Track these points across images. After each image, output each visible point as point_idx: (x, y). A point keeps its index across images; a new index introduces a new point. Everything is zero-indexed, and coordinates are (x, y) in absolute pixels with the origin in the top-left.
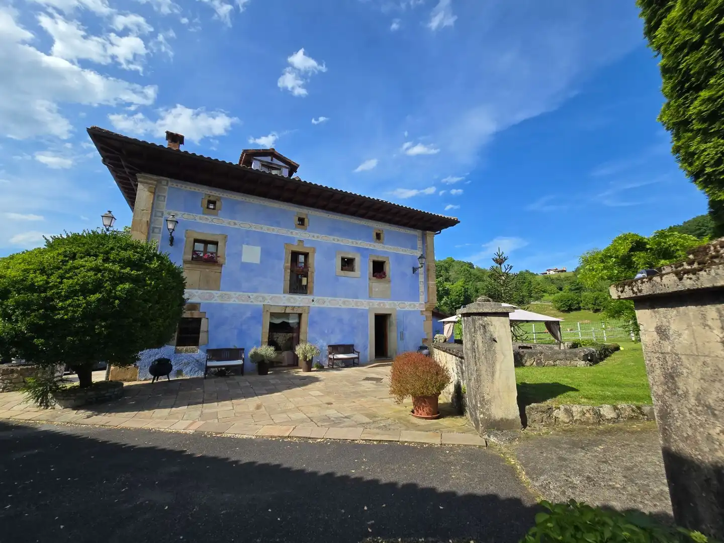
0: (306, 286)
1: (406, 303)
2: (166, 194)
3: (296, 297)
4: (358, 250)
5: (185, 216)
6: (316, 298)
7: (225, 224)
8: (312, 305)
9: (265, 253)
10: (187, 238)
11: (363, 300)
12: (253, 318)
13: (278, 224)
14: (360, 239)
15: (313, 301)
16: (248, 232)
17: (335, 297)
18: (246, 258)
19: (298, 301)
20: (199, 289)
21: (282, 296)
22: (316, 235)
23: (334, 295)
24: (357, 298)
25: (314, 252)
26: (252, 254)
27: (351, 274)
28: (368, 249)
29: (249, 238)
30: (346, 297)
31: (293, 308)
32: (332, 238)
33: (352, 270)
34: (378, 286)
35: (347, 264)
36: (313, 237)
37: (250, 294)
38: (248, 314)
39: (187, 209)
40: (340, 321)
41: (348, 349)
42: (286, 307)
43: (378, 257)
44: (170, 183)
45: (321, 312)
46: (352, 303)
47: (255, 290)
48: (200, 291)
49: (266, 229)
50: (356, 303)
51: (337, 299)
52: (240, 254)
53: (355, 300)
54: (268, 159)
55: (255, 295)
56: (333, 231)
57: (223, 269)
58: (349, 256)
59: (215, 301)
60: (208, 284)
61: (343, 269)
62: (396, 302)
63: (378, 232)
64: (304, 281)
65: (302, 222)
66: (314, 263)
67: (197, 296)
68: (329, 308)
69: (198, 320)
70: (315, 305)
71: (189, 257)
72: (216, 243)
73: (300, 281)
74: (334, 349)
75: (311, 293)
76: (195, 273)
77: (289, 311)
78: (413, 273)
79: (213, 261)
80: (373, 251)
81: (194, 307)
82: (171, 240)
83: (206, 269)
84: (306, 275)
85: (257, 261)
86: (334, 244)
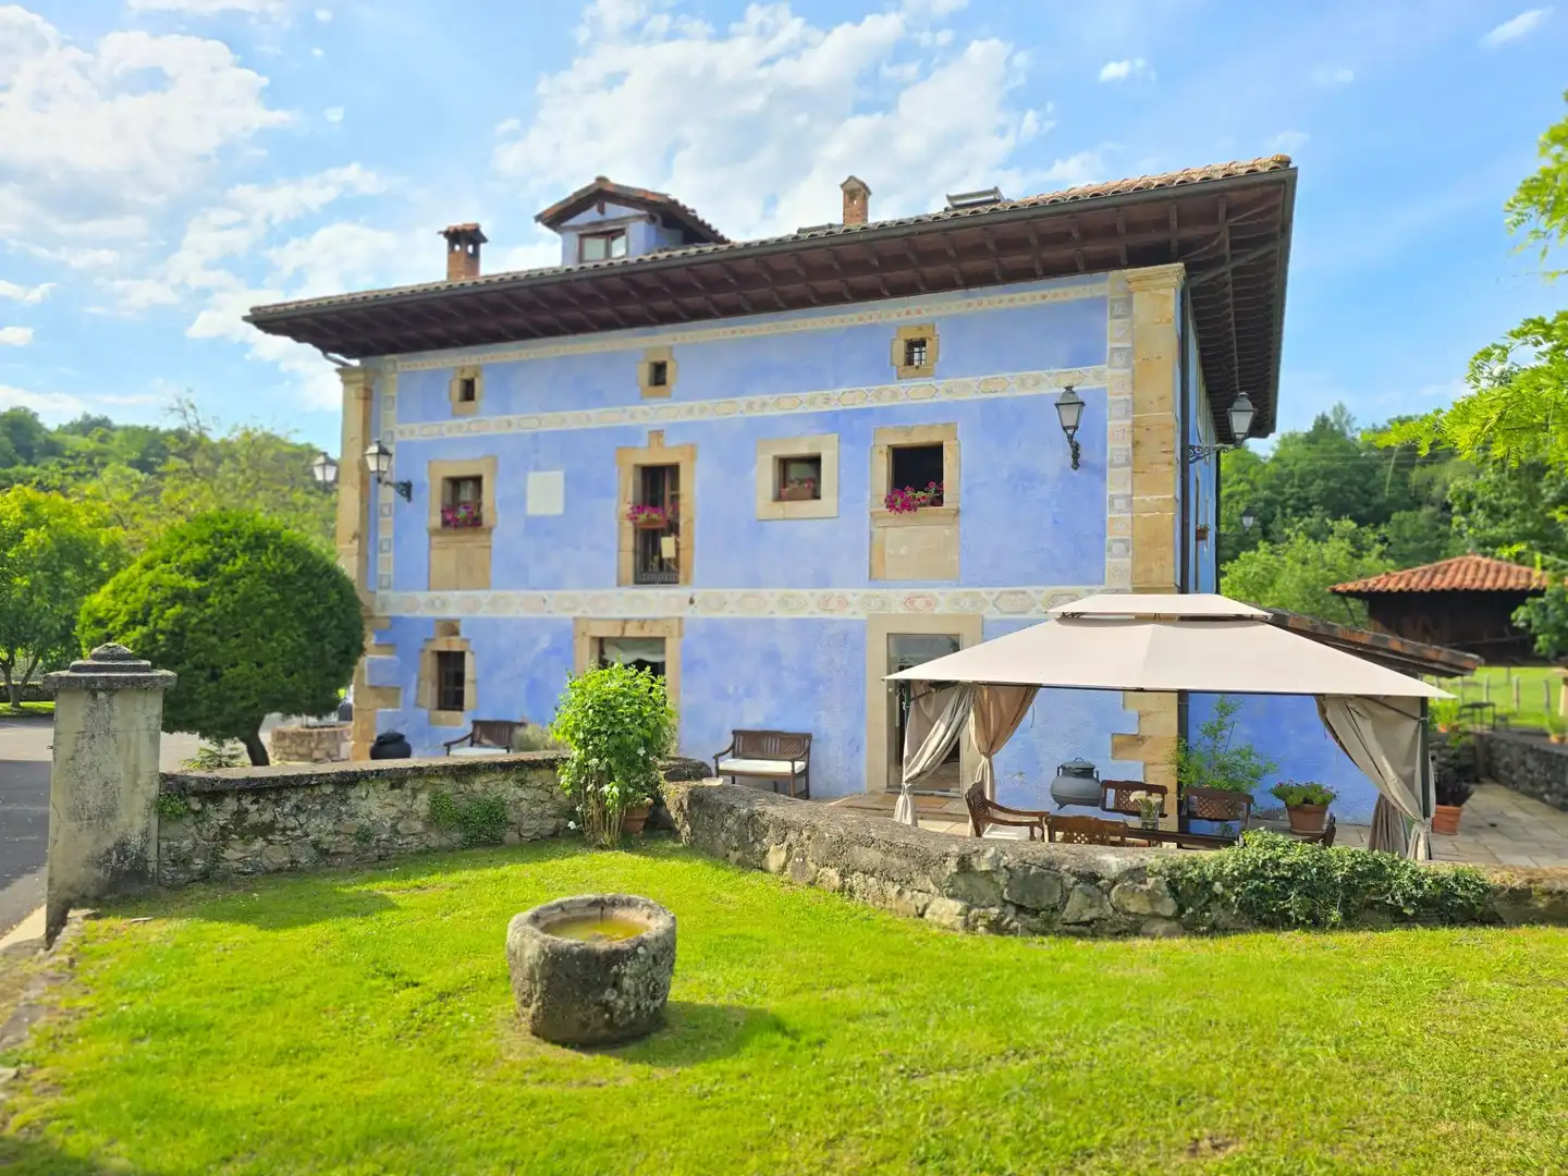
0: (676, 560)
1: (1031, 590)
2: (393, 393)
3: (649, 592)
4: (832, 421)
5: (425, 432)
6: (699, 594)
7: (493, 431)
8: (687, 613)
9: (576, 486)
10: (431, 478)
11: (847, 592)
12: (555, 651)
13: (599, 399)
14: (837, 384)
15: (692, 602)
16: (535, 437)
17: (757, 585)
18: (534, 507)
19: (653, 604)
20: (458, 589)
21: (614, 592)
22: (697, 404)
23: (754, 581)
24: (826, 584)
25: (693, 457)
26: (545, 493)
27: (806, 507)
28: (868, 412)
29: (536, 452)
30: (789, 585)
31: (642, 623)
32: (741, 401)
33: (816, 496)
34: (908, 538)
35: (801, 474)
36: (690, 410)
37: (543, 593)
38: (545, 642)
39: (428, 417)
40: (772, 657)
41: (797, 744)
42: (626, 621)
43: (908, 432)
44: (399, 365)
45: (714, 632)
46: (808, 604)
47: (555, 583)
48: (458, 593)
49: (574, 420)
50: (824, 603)
51: (765, 592)
52: (521, 500)
53: (820, 592)
54: (591, 214)
55: (556, 593)
56: (745, 379)
57: (494, 537)
58: (803, 450)
59: (484, 613)
60: (473, 576)
61: (779, 498)
62: (983, 591)
63: (917, 336)
64: (667, 546)
65: (659, 374)
66: (694, 490)
67: (454, 604)
68: (740, 624)
69: (461, 655)
70: (698, 613)
71: (437, 520)
72: (477, 480)
73: (657, 549)
74: (750, 742)
75: (687, 581)
76: (451, 552)
77: (632, 631)
78: (1076, 465)
79: (475, 522)
80: (886, 413)
81: (451, 628)
82: (406, 489)
83: (467, 542)
84: (673, 529)
85: (558, 508)
86: (750, 420)
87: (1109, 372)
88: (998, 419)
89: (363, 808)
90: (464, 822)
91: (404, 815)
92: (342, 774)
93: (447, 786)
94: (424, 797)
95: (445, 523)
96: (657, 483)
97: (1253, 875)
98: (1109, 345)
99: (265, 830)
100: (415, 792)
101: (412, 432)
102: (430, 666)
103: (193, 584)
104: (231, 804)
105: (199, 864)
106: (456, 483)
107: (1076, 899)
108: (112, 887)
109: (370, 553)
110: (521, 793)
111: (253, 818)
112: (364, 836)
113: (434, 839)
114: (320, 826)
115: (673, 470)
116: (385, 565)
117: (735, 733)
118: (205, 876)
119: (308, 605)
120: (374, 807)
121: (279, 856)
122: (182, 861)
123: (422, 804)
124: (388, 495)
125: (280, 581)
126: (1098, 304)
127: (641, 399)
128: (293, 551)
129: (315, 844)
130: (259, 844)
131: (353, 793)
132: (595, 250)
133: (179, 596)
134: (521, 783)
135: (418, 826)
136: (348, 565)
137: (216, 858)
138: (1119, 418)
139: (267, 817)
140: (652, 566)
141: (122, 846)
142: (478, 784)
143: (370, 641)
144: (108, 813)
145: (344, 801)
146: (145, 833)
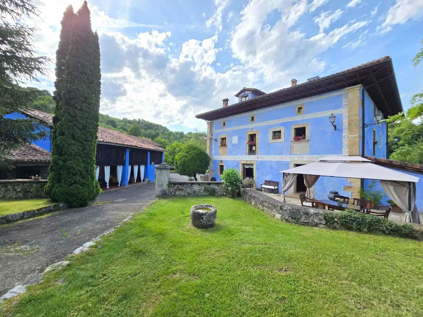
0: (255, 151)
1: (325, 156)
2: (214, 125)
3: (251, 156)
4: (283, 124)
6: (259, 156)
7: (227, 130)
8: (257, 159)
9: (239, 138)
11: (286, 156)
13: (243, 124)
16: (234, 130)
17: (269, 155)
18: (233, 142)
19: (251, 158)
21: (246, 156)
22: (259, 123)
23: (269, 154)
24: (282, 155)
25: (258, 133)
26: (235, 140)
27: (279, 140)
28: (291, 122)
29: (234, 133)
30: (275, 155)
31: (250, 161)
32: (267, 122)
33: (280, 138)
34: (299, 146)
35: (277, 134)
37: (235, 156)
38: (235, 164)
39: (219, 129)
40: (272, 168)
41: (277, 184)
42: (247, 161)
43: (298, 125)
44: (215, 121)
45: (262, 163)
46: (278, 158)
47: (237, 154)
48: (223, 156)
49: (239, 128)
50: (282, 158)
51: (270, 156)
53: (280, 156)
54: (243, 94)
55: (237, 156)
56: (268, 118)
57: (227, 147)
58: (278, 130)
59: (226, 159)
60: (224, 154)
61: (273, 139)
62: (314, 156)
63: (301, 106)
64: (254, 148)
65: (253, 118)
66: (258, 139)
67: (222, 158)
68: (266, 161)
69: (223, 166)
70: (259, 160)
71: (220, 145)
72: (225, 139)
73: (252, 148)
74: (268, 183)
75: (257, 154)
76: (221, 150)
77: (248, 163)
78: (335, 129)
79: (225, 145)
80: (294, 122)
81: (222, 162)
82: (216, 140)
83: (224, 148)
84: (255, 145)
85: (237, 143)
86: (268, 125)
87: (344, 110)
88: (317, 121)
89: (195, 188)
90: (209, 191)
91: (200, 190)
92: (192, 183)
93: (207, 186)
94: (203, 187)
95: (221, 145)
96: (252, 137)
97: (345, 218)
98: (343, 104)
99: (181, 190)
100: (202, 186)
101: (217, 131)
102: (219, 167)
103: (186, 155)
104: (177, 186)
105: (173, 194)
106: (223, 139)
107: (303, 217)
108: (162, 195)
109: (211, 150)
110: (218, 188)
111: (180, 188)
112: (195, 192)
113: (205, 194)
114: (189, 190)
115: (255, 135)
116: (213, 152)
117: (265, 181)
118: (174, 195)
119: (201, 158)
120: (196, 188)
121: (183, 194)
122: (171, 193)
123: (203, 188)
124: (213, 141)
125: (197, 154)
126: (341, 95)
127: (250, 123)
128: (199, 150)
129: (188, 192)
130: (180, 192)
131: (193, 185)
132: (244, 100)
133: (184, 156)
134: (218, 186)
135: (202, 191)
136: (208, 152)
137: (175, 193)
138: (346, 119)
139: (182, 188)
140: (251, 151)
141: (164, 190)
142: (211, 186)
143: (211, 164)
144: (162, 185)
145: (192, 187)
146: (166, 188)
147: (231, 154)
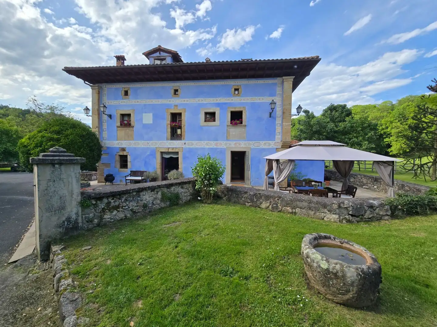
0: (181, 135)
1: (261, 142)
2: (106, 93)
3: (174, 142)
4: (218, 105)
5: (115, 102)
6: (187, 142)
7: (134, 103)
8: (184, 146)
9: (155, 117)
10: (117, 114)
11: (222, 142)
12: (151, 155)
13: (161, 97)
14: (219, 97)
15: (185, 144)
16: (145, 105)
17: (201, 140)
18: (145, 122)
19: (175, 145)
20: (125, 140)
21: (166, 141)
22: (186, 99)
23: (200, 139)
24: (217, 140)
25: (185, 112)
26: (148, 118)
27: (212, 123)
28: (227, 103)
29: (146, 108)
30: (208, 140)
31: (173, 148)
32: (197, 99)
33: (214, 121)
34: (235, 131)
35: (211, 116)
36: (184, 101)
37: (148, 142)
38: (148, 153)
39: (116, 99)
42: (169, 148)
43: (235, 108)
44: (107, 86)
45: (191, 151)
46: (212, 144)
47: (151, 139)
48: (125, 141)
49: (155, 102)
50: (216, 144)
51: (202, 142)
52: (141, 119)
53: (215, 142)
54: (157, 54)
55: (151, 142)
56: (197, 94)
57: (134, 128)
58: (211, 111)
59: (133, 146)
60: (129, 137)
61: (205, 121)
62: (251, 142)
63: (237, 88)
64: (179, 131)
65: (176, 92)
66: (185, 119)
67: (124, 144)
68: (197, 149)
69: (126, 156)
70: (187, 146)
71: (119, 124)
72: (129, 115)
73: (176, 132)
75: (184, 139)
76: (122, 132)
77: (170, 150)
78: (270, 117)
79: (129, 125)
80: (230, 104)
81: (123, 149)
82: (110, 116)
83: (128, 130)
84: (180, 127)
85: (151, 122)
86: (199, 103)
87: (278, 98)
88: (254, 106)
95: (121, 125)
96: (176, 117)
98: (277, 93)
101: (111, 102)
102: (118, 158)
106: (123, 115)
109: (101, 131)
115: (180, 114)
116: (105, 135)
124: (105, 117)
126: (275, 84)
127: (171, 98)
138: (279, 108)
140: (175, 136)
143: (102, 153)
147: (141, 138)
